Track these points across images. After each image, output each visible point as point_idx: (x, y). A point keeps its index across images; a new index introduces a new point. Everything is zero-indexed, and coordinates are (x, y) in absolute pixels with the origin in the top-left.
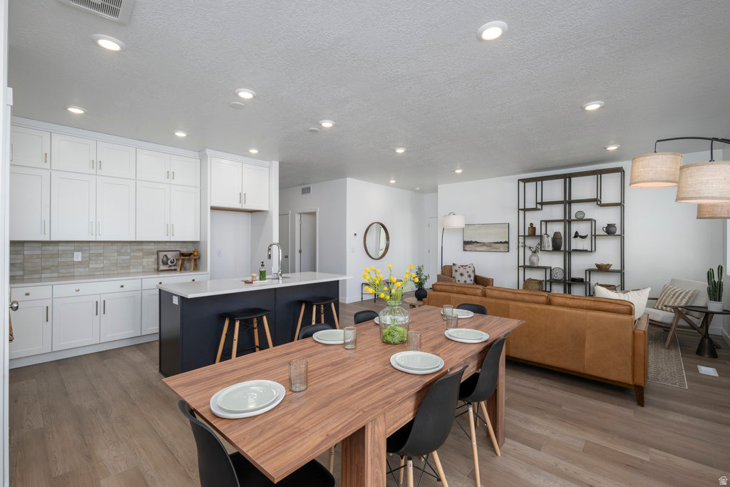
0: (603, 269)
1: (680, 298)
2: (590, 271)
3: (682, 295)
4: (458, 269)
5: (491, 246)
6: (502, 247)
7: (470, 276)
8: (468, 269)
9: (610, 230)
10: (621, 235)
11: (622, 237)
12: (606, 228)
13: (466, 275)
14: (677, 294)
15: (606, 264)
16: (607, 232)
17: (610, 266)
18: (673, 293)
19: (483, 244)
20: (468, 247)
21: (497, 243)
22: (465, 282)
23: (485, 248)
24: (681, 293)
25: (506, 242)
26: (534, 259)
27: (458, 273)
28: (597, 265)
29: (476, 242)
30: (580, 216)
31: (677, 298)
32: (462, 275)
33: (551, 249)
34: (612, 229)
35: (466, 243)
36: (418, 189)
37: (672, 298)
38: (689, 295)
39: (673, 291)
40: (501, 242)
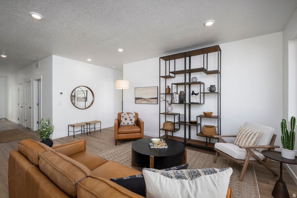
0: (207, 116)
1: (250, 138)
2: (201, 117)
3: (252, 136)
4: (124, 115)
5: (148, 101)
6: (155, 101)
7: (131, 120)
8: (130, 115)
9: (212, 90)
10: (218, 93)
11: (219, 94)
12: (210, 88)
13: (128, 119)
14: (248, 135)
15: (210, 112)
16: (210, 91)
17: (211, 113)
18: (245, 134)
19: (145, 99)
20: (138, 101)
21: (152, 98)
22: (128, 124)
23: (145, 102)
24: (251, 134)
25: (156, 98)
26: (169, 109)
27: (124, 118)
28: (204, 113)
29: (141, 98)
30: (195, 80)
31: (248, 138)
32: (126, 119)
33: (178, 102)
34: (213, 89)
35: (137, 99)
36: (114, 67)
37: (245, 137)
38: (256, 136)
39: (245, 132)
40: (154, 98)
